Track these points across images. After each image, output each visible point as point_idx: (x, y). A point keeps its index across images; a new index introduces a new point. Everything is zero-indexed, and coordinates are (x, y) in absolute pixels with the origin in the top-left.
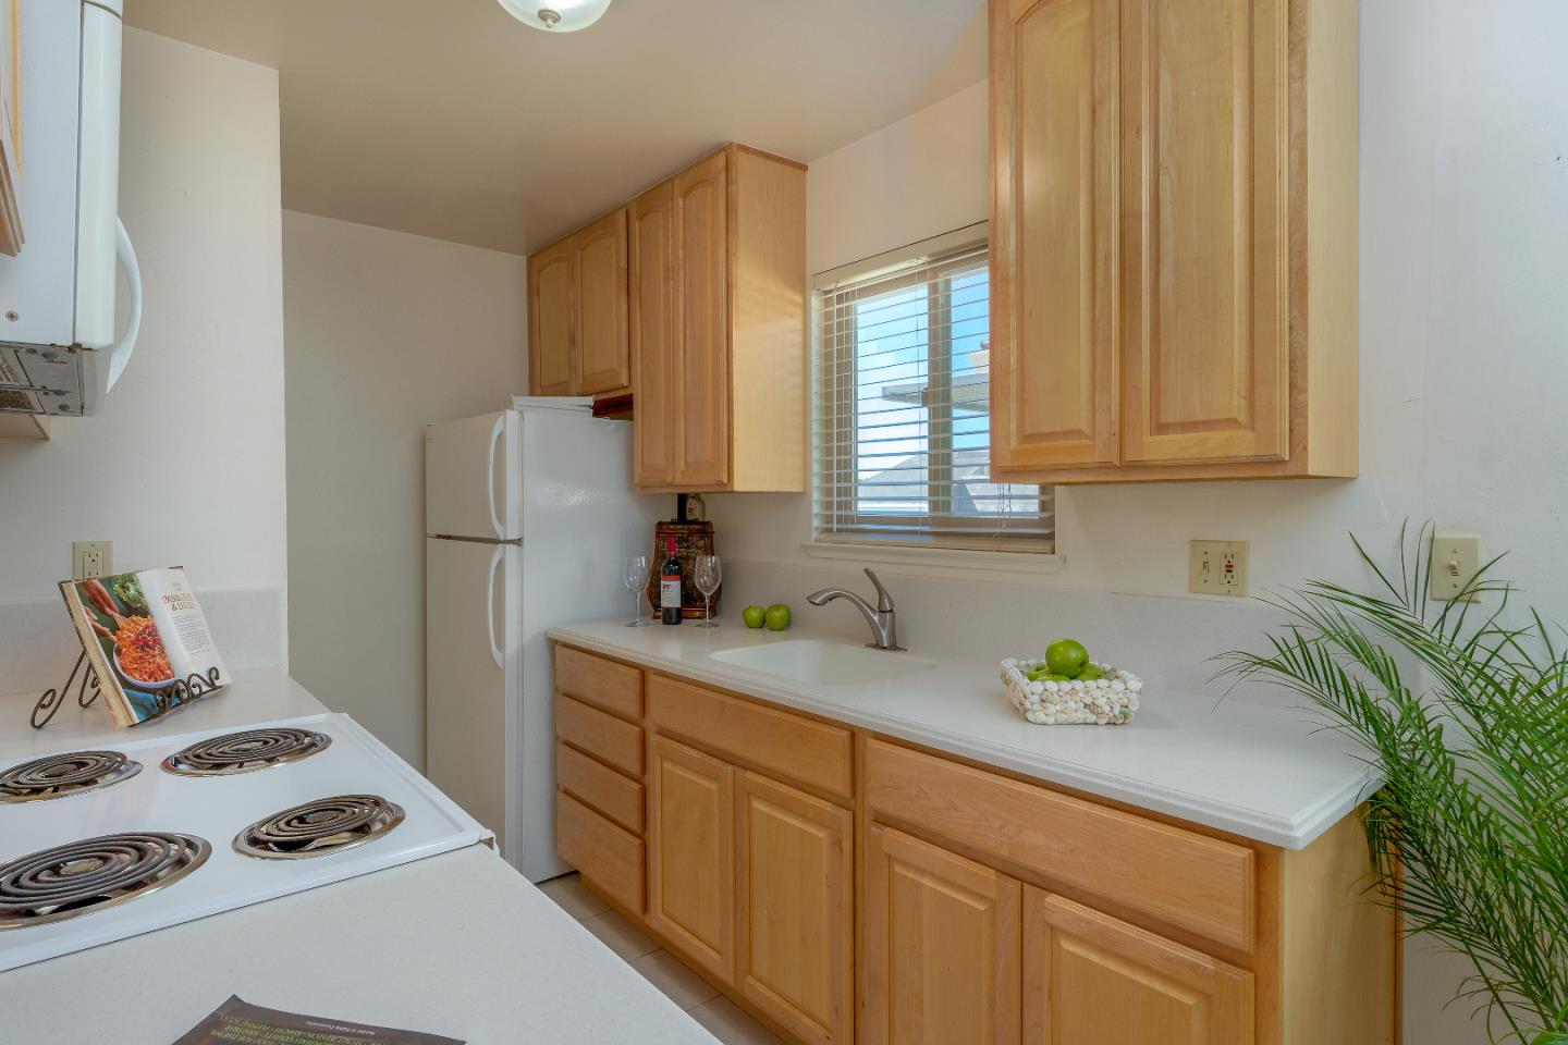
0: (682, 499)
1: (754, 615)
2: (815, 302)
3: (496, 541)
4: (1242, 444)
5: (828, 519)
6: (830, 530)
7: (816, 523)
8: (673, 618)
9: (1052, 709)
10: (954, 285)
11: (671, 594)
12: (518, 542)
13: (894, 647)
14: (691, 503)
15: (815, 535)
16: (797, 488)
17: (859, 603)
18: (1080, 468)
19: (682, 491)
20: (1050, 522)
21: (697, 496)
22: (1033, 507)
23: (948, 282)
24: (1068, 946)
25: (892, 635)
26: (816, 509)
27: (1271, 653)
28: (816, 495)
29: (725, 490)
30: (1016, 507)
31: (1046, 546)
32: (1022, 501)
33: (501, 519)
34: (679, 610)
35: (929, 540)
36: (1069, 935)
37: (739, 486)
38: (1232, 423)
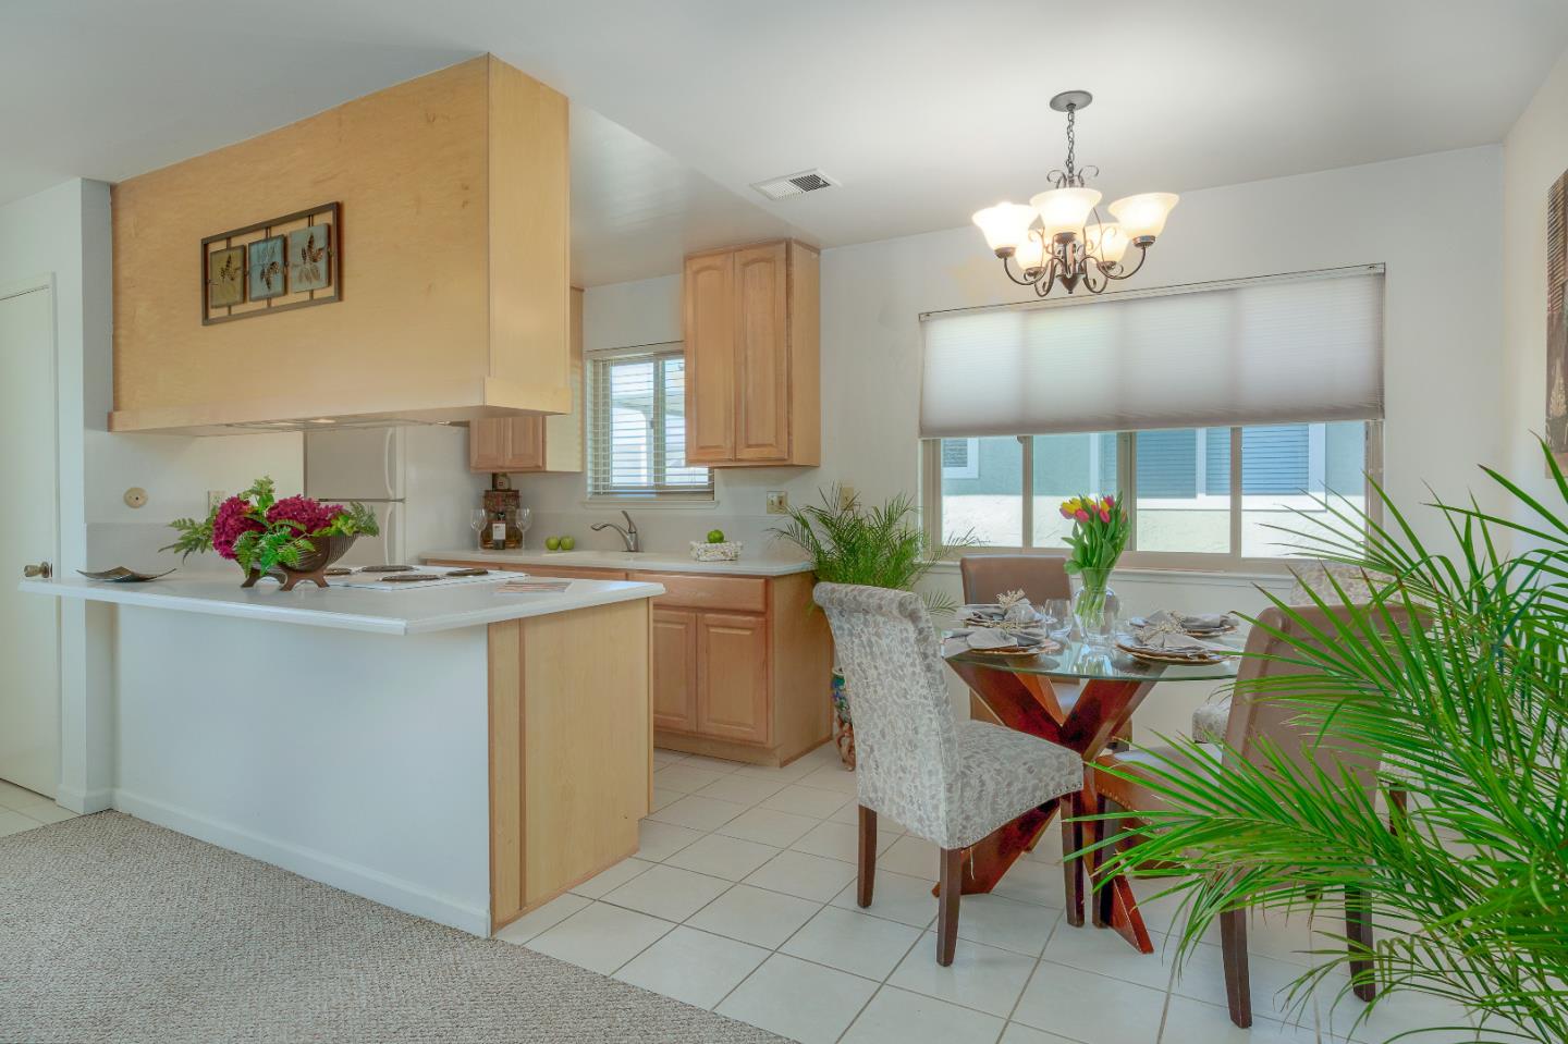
0: (494, 476)
1: (553, 542)
2: (589, 366)
3: (387, 500)
4: (772, 453)
5: (596, 487)
6: (598, 493)
7: (590, 489)
8: (501, 546)
9: (709, 554)
10: (667, 368)
11: (500, 532)
12: (401, 500)
13: (637, 551)
14: (500, 479)
15: (589, 496)
16: (578, 470)
17: (618, 529)
18: (721, 461)
19: (494, 471)
20: (712, 485)
21: (505, 475)
22: (706, 479)
23: (664, 364)
24: (712, 630)
25: (636, 544)
26: (589, 481)
27: (786, 530)
28: (590, 474)
29: (539, 470)
30: (698, 479)
31: (709, 497)
32: (699, 475)
33: (393, 486)
34: (504, 542)
35: (654, 496)
36: (713, 626)
37: (548, 468)
38: (771, 445)
